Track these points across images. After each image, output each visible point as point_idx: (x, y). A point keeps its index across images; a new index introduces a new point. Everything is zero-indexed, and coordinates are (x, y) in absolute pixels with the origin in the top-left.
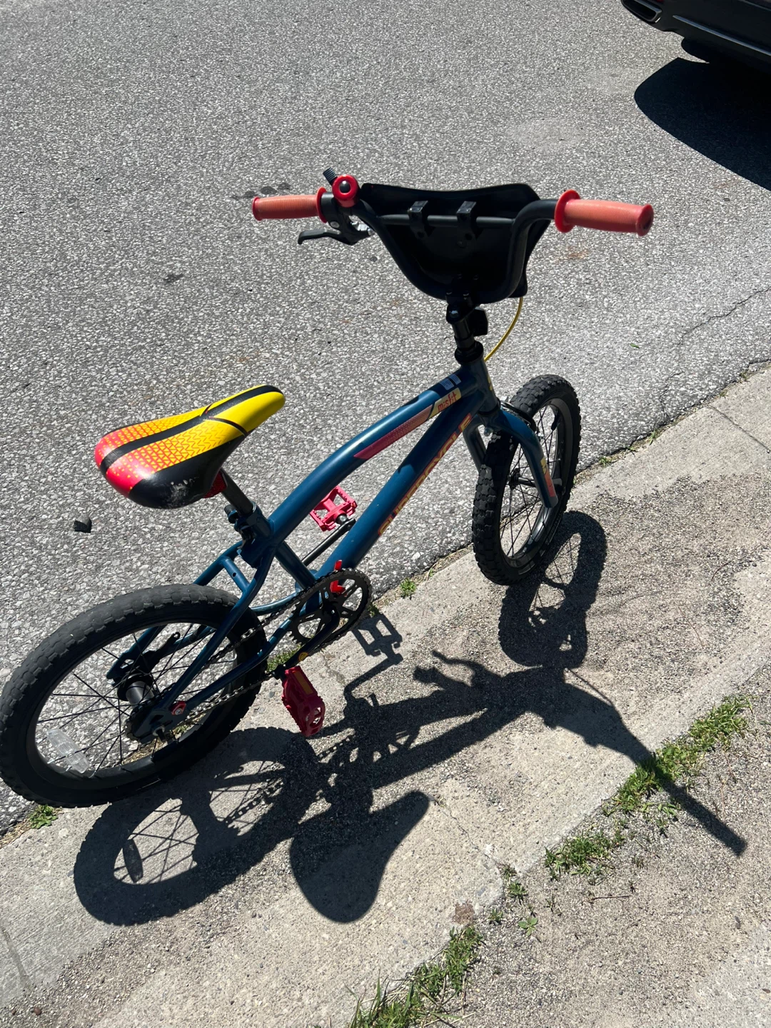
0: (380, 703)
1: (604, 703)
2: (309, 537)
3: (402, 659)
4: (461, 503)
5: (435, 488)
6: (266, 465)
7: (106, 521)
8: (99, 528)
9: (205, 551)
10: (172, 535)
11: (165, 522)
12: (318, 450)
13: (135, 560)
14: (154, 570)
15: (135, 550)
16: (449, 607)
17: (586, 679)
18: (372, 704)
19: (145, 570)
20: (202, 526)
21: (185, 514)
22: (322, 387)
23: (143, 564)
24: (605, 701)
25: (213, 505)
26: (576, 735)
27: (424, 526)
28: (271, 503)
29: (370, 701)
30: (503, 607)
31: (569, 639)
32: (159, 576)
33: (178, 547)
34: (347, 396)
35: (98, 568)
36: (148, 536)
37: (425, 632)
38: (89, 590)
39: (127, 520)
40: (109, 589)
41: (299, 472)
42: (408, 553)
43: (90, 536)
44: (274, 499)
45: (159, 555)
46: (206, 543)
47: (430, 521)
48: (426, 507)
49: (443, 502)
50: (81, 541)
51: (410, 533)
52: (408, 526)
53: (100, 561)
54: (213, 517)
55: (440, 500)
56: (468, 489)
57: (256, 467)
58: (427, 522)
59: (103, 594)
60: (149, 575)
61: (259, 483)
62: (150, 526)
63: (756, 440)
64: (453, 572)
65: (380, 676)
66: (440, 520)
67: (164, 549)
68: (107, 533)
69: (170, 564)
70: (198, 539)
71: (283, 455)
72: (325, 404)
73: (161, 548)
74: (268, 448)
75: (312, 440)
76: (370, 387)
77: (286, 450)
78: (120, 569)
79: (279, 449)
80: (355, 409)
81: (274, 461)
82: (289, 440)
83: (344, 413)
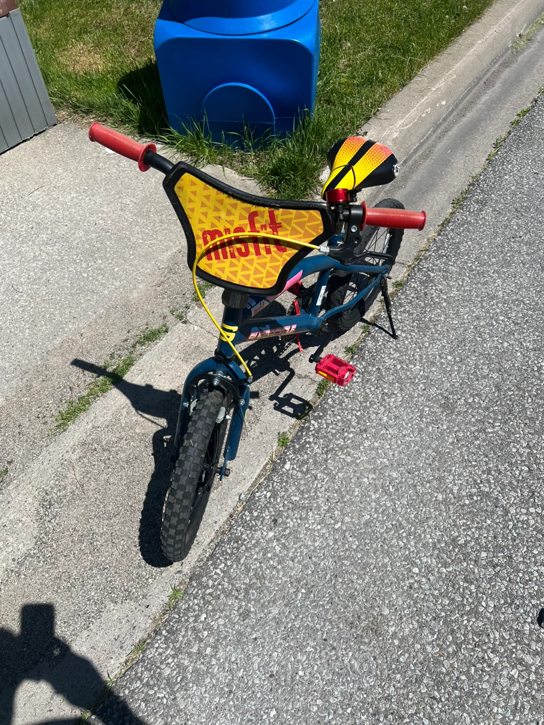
0: (272, 373)
1: (141, 411)
2: (379, 462)
3: (269, 399)
4: (271, 534)
5: (300, 547)
6: (464, 519)
9: (442, 425)
10: (476, 428)
11: (491, 435)
12: (431, 556)
14: (462, 401)
15: (489, 408)
16: (251, 440)
17: (153, 424)
18: (276, 370)
19: (468, 399)
20: (462, 443)
21: (483, 446)
22: (492, 655)
23: (474, 401)
24: (141, 413)
25: (471, 462)
26: (158, 388)
27: (294, 498)
28: (428, 482)
29: (278, 372)
31: (165, 444)
32: (455, 397)
33: (464, 421)
34: (455, 653)
35: (499, 389)
36: (491, 421)
37: (261, 419)
38: (488, 375)
39: (518, 426)
40: (477, 380)
41: (430, 523)
42: (295, 466)
44: (430, 487)
45: (470, 411)
46: (448, 431)
47: (291, 506)
48: (299, 521)
49: (288, 531)
51: (302, 489)
52: (306, 496)
53: (502, 393)
54: (461, 452)
55: (290, 534)
56: (269, 555)
57: (469, 513)
58: (292, 503)
59: (477, 376)
60: (462, 396)
61: (455, 498)
62: (498, 428)
64: (256, 464)
65: (279, 385)
66: (281, 509)
67: (471, 416)
68: (519, 412)
69: (456, 407)
70: (456, 432)
71: (458, 537)
72: (469, 628)
73: (473, 416)
74: (477, 539)
75: (446, 567)
76: (439, 683)
77: (459, 543)
78: (484, 393)
79: (466, 542)
80: (433, 634)
81: (461, 526)
82: (466, 556)
83: (441, 622)
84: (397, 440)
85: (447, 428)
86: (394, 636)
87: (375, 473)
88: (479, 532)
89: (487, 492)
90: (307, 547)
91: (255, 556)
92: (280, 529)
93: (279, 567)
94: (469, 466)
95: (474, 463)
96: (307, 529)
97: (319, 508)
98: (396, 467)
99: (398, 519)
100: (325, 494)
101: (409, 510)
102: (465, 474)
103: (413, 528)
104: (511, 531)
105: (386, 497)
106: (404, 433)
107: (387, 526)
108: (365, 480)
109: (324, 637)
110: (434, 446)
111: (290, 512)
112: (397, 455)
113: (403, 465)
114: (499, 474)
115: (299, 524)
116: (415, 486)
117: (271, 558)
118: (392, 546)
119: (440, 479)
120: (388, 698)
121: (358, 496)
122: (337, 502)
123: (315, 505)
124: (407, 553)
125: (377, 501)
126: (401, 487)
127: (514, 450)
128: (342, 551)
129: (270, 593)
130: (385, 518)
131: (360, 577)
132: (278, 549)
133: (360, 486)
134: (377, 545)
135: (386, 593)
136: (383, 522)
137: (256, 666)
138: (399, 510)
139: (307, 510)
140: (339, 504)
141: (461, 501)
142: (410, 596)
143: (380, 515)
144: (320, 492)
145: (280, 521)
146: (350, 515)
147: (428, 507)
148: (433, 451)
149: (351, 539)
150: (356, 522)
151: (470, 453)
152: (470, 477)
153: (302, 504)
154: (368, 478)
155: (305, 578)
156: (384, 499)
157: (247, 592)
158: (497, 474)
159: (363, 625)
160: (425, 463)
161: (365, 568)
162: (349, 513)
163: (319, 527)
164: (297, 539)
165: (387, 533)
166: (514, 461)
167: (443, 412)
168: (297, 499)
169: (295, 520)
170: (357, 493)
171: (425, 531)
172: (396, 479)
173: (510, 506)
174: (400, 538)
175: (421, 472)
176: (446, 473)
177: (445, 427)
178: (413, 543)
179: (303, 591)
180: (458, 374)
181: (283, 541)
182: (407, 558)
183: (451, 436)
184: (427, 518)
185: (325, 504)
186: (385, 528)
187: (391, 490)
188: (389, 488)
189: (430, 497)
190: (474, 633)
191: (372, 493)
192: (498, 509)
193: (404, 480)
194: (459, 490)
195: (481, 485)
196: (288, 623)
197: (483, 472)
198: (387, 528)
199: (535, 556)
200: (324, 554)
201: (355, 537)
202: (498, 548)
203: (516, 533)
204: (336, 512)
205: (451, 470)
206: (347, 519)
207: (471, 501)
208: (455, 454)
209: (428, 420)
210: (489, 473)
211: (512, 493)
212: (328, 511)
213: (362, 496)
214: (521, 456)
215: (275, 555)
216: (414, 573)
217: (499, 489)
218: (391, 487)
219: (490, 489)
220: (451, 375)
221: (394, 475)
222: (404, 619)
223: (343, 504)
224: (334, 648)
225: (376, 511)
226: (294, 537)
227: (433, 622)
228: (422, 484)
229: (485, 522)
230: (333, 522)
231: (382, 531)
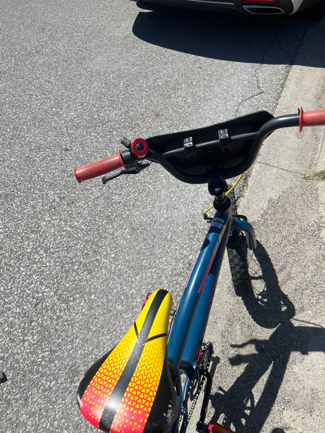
0: (226, 390)
1: (318, 328)
2: (130, 315)
3: (219, 358)
4: (190, 257)
5: (173, 255)
6: (82, 285)
7: (12, 368)
8: (11, 375)
9: (81, 354)
10: (56, 354)
11: (47, 349)
12: (104, 263)
13: (44, 382)
14: (60, 382)
15: (41, 376)
16: (222, 316)
17: (301, 319)
18: (223, 393)
19: (54, 385)
20: (69, 339)
21: (56, 338)
22: (84, 228)
23: (51, 382)
24: (317, 326)
25: (68, 324)
26: (319, 352)
27: (182, 279)
28: (98, 306)
29: (221, 392)
30: (244, 302)
31: (282, 303)
32: (65, 385)
33: (64, 360)
34: (100, 227)
35: (26, 400)
36: (43, 363)
37: (220, 336)
38: (29, 418)
39: (24, 360)
40: (40, 410)
41: (101, 280)
43: (9, 383)
44: (98, 302)
45: (56, 371)
46: (78, 348)
47: (183, 274)
48: (176, 268)
49: (182, 261)
50: (5, 389)
51: (178, 286)
52: (175, 282)
53: (24, 395)
54: (72, 331)
55: (180, 260)
56: (189, 248)
57: (78, 289)
58: (182, 276)
59: (39, 415)
60: (59, 387)
61: (84, 297)
62: (40, 356)
63: (284, 169)
66: (188, 271)
67: (58, 366)
68: (18, 375)
69: (66, 373)
70: (72, 348)
71: (87, 275)
72: (91, 236)
73: (55, 366)
74: (77, 275)
75: (97, 259)
76: (109, 216)
77: (87, 272)
78: (40, 394)
79: (83, 272)
80: (108, 232)
81: (84, 281)
82: (85, 265)
83: (104, 236)
84: (116, 334)
85: (78, 351)
86: (125, 229)
87: (133, 306)
88: (75, 279)
89: (63, 303)
90: (170, 256)
91: (196, 246)
92: (186, 261)
93: (182, 245)
94: (70, 321)
95: (66, 323)
96: (171, 265)
97: (166, 277)
98: (118, 313)
99: (120, 279)
100: (163, 286)
101: (113, 286)
102: (74, 314)
103: (112, 276)
104: (57, 282)
105: (126, 292)
106: (111, 341)
107: (126, 275)
108: (138, 300)
109: (156, 224)
110: (91, 333)
111: (183, 271)
112: (117, 322)
113: (114, 315)
114: (52, 317)
115: (176, 266)
116: (107, 302)
117: (187, 247)
118: (124, 265)
119: (91, 308)
120: (128, 210)
121: (143, 289)
122: (156, 283)
123: (169, 278)
124: (116, 263)
125: (131, 288)
126: (116, 300)
127: (35, 337)
128: (151, 258)
129: (184, 234)
130: (127, 279)
131: (141, 249)
132: (185, 252)
133: (142, 296)
134: (132, 264)
135: (128, 243)
136: (129, 276)
137: (184, 210)
138: (119, 285)
139: (173, 274)
140: (154, 282)
141: (81, 296)
142: (117, 244)
143: (130, 280)
144: (166, 286)
145: (187, 265)
146: (148, 277)
147: (101, 290)
148: (92, 329)
149: (147, 265)
150: (144, 274)
151: (66, 331)
152: (71, 312)
153: (176, 277)
154: (137, 302)
155: (169, 243)
156: (127, 290)
157: (196, 232)
158: (53, 317)
159: (139, 230)
160: (98, 320)
161: (138, 252)
162: (148, 278)
163: (165, 267)
164: (175, 259)
165: (127, 271)
166: (39, 328)
167: (79, 366)
168: (180, 279)
169: (179, 267)
170: (144, 291)
171: (105, 276)
172: (119, 305)
173: (52, 296)
174: (119, 270)
175: (102, 312)
176: (86, 313)
177: (79, 352)
178: (113, 268)
179: (168, 238)
180: (55, 416)
181: (183, 256)
182: (117, 260)
183: (77, 344)
184: (103, 283)
185: (162, 280)
186: (128, 274)
187: (123, 297)
188: (124, 297)
189: (99, 296)
190: (89, 235)
191: (134, 292)
192: (60, 293)
193: (114, 304)
194: (80, 303)
195: (65, 308)
196: (173, 225)
197: (62, 317)
198: (126, 274)
199: (49, 270)
200: (160, 255)
201: (144, 266)
202: (67, 272)
203: (54, 281)
204: (156, 277)
205: (82, 316)
206: (149, 274)
207: (75, 296)
208: (77, 329)
209: (90, 357)
210: (58, 317)
211: (48, 304)
212: (161, 277)
213: (141, 290)
214: (32, 333)
215: (185, 249)
216: (114, 254)
217: (55, 307)
218: (123, 298)
219: (61, 306)
220: (63, 413)
221: (120, 307)
222: (120, 235)
223: (152, 282)
224: (152, 221)
225: (132, 282)
226: (177, 259)
227: (107, 236)
228: (103, 303)
229: (70, 285)
230: (157, 272)
231: (129, 272)
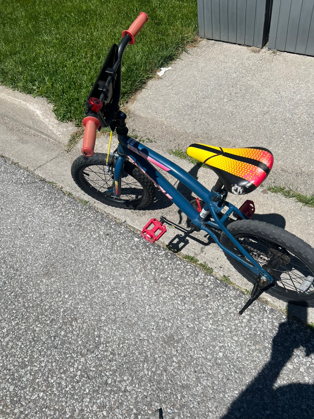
4: (102, 233)
5: (93, 246)
6: (86, 328)
7: (149, 405)
8: (157, 404)
9: (155, 332)
10: (149, 356)
11: (141, 365)
12: (71, 305)
13: (172, 368)
14: (175, 353)
15: (166, 371)
19: (177, 358)
20: (139, 343)
21: (133, 356)
22: (16, 322)
23: (173, 362)
25: (123, 344)
28: (115, 314)
29: (207, 236)
32: (179, 348)
33: (156, 348)
34: (24, 306)
35: (183, 387)
36: (154, 369)
37: (171, 229)
38: (200, 383)
39: (145, 390)
40: (195, 372)
41: (89, 309)
42: (136, 243)
43: (164, 406)
44: (111, 314)
45: (165, 356)
46: (149, 335)
47: (114, 241)
48: (106, 245)
49: (102, 240)
50: (169, 411)
52: (118, 248)
53: (179, 389)
54: (131, 340)
57: (89, 333)
58: (116, 242)
59: (200, 373)
60: (180, 354)
61: (100, 327)
62: (146, 372)
63: (52, 160)
64: (141, 226)
65: (196, 237)
66: (113, 237)
67: (160, 355)
68: (158, 396)
69: (169, 346)
70: (148, 341)
71: (77, 322)
72: (31, 315)
73: (160, 357)
74: (72, 332)
75: (63, 311)
76: (16, 296)
77: (73, 322)
78: (181, 373)
79: (72, 326)
80: (35, 298)
81: (82, 325)
82: (65, 323)
83: (39, 303)
84: (147, 300)
85: (151, 335)
86: (42, 281)
87: (126, 284)
88: (76, 335)
89: (99, 348)
90: (93, 248)
91: (93, 227)
92: (103, 237)
93: (86, 237)
94: (120, 342)
95: (121, 346)
96: (101, 249)
97: (111, 254)
98: (129, 297)
99: (96, 293)
100: (118, 258)
101: (100, 299)
102: (115, 337)
103: (89, 299)
104: (71, 354)
105: (110, 288)
106: (152, 305)
107: (94, 286)
108: (123, 279)
109: (52, 254)
110: (139, 323)
111: (111, 241)
112: (137, 299)
113: (129, 301)
114: (110, 360)
115: (104, 245)
116: (114, 305)
117: (91, 234)
118: (82, 287)
119: (115, 321)
120: (20, 275)
121: (114, 273)
122: (113, 263)
123: (113, 252)
124: (77, 294)
125: (109, 283)
126: (115, 297)
127: (125, 378)
128: (86, 264)
129: (76, 234)
130: (98, 286)
131: (72, 270)
132: (95, 236)
133: (120, 275)
134: (85, 280)
135: (61, 281)
136: (96, 284)
137: (50, 230)
138: (101, 294)
139: (111, 249)
140: (112, 264)
141: (98, 330)
142: (55, 291)
143: (101, 284)
144: (120, 255)
145: (108, 237)
146: (104, 269)
147: (99, 310)
148: (135, 321)
149: (91, 268)
150: (100, 271)
151: (129, 345)
152: (112, 340)
153: (115, 247)
154: (124, 280)
155: (78, 247)
156: (110, 287)
157: (78, 225)
158: (110, 359)
159: (51, 269)
160: (128, 315)
161: (75, 273)
162: (106, 269)
163: (101, 254)
164: (97, 244)
165: (90, 285)
166: (117, 374)
167: (166, 335)
168: (118, 244)
169: (107, 243)
170: (116, 274)
171: (86, 305)
172: (120, 296)
173: (86, 359)
174: (85, 291)
175: (122, 311)
176: (118, 325)
177: (153, 334)
178: (81, 297)
179: (73, 247)
180: (203, 357)
181: (97, 238)
182: (74, 293)
183: (145, 336)
184: (93, 308)
185: (112, 257)
186: (93, 285)
187: (114, 291)
188: (115, 291)
189: (105, 312)
190: (28, 317)
191: (114, 281)
192: (86, 351)
193: (119, 299)
194: (105, 331)
195: (104, 346)
196: (62, 240)
197: (113, 350)
198: (93, 286)
199: (52, 363)
200: (87, 255)
201: (92, 270)
202: (63, 343)
203: (68, 357)
204: (107, 262)
205: (119, 329)
206: (102, 267)
207: (96, 336)
208: (131, 335)
209: (160, 324)
210: (111, 353)
211: (94, 364)
212: (109, 259)
213: (114, 276)
214: (120, 382)
215: (92, 235)
216: (65, 295)
217: (99, 356)
218: (116, 292)
219: (100, 350)
220: (202, 350)
221: (123, 295)
222: (47, 287)
223: (111, 266)
224: (46, 257)
225: (103, 282)
226: (99, 243)
227: (40, 299)
228: (114, 309)
229: (80, 340)
230: (102, 260)
231: (92, 283)
